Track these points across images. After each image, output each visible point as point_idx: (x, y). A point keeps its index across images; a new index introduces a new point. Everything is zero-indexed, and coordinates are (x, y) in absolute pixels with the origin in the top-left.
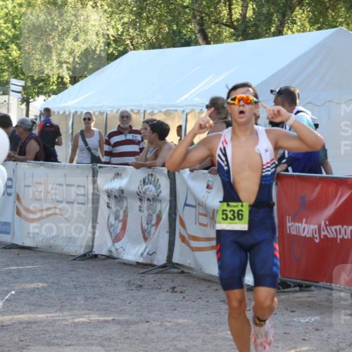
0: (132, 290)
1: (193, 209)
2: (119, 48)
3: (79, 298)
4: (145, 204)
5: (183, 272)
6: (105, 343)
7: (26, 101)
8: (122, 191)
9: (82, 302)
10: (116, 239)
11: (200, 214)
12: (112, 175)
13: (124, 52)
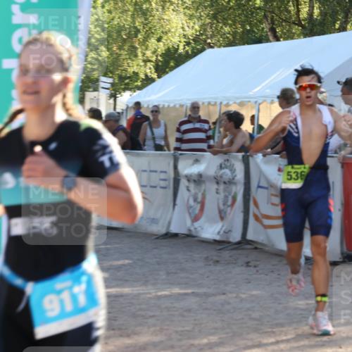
0: (210, 265)
1: (265, 191)
2: (198, 47)
3: (161, 273)
4: (222, 187)
5: (256, 248)
6: (185, 314)
7: (114, 96)
8: (200, 175)
9: (164, 277)
10: (196, 219)
11: (272, 195)
12: (191, 161)
13: (202, 50)
